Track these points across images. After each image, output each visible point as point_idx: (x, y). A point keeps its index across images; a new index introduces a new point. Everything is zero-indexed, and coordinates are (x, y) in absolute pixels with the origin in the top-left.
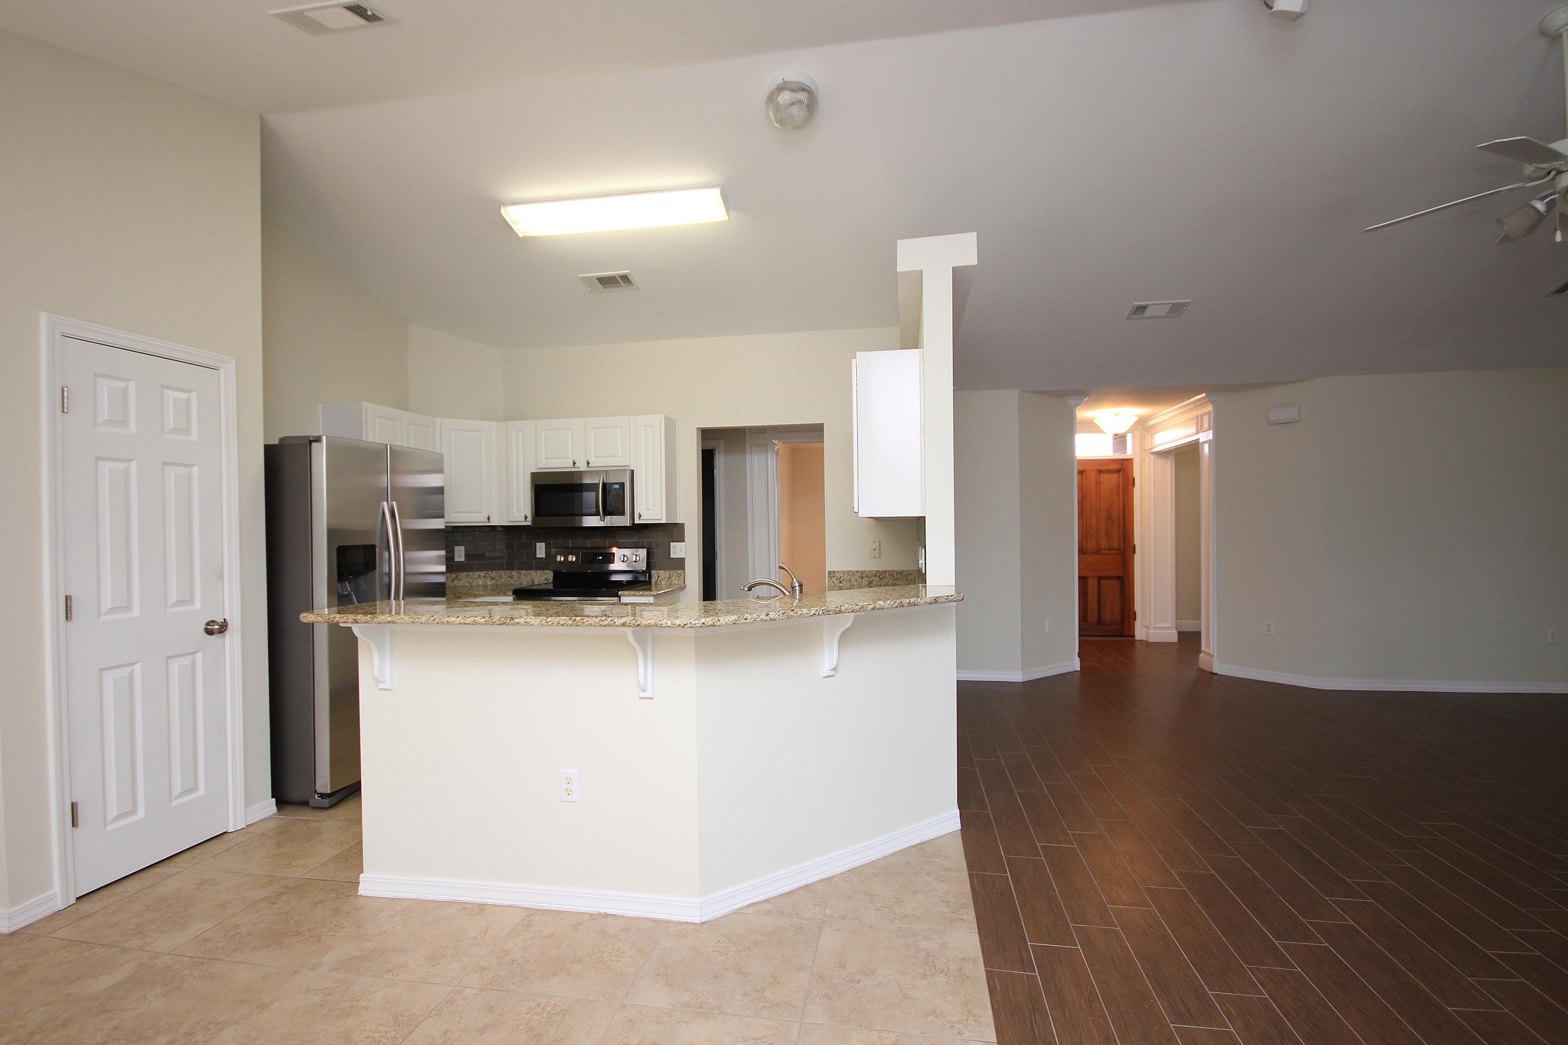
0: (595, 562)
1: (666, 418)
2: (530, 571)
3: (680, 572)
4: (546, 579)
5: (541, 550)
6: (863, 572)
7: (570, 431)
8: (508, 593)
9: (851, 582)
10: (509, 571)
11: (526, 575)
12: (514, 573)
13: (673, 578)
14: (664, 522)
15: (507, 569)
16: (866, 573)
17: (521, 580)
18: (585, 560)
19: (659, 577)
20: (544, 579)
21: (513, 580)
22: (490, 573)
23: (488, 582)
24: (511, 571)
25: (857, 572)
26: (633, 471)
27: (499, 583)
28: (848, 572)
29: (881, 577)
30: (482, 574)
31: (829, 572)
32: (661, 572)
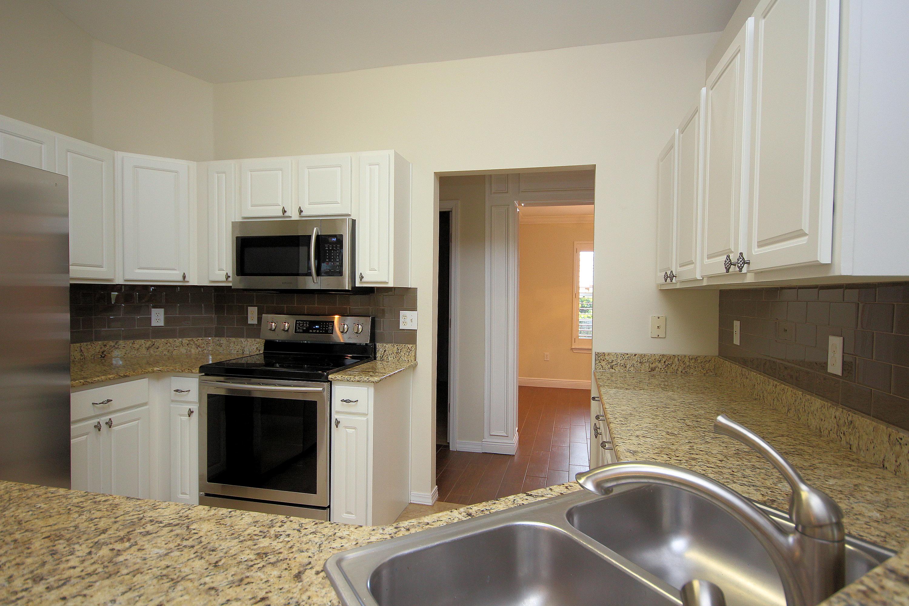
0: (311, 331)
1: (397, 156)
2: (240, 339)
3: (410, 346)
4: (257, 348)
5: (252, 314)
6: (642, 356)
7: (281, 172)
8: (194, 371)
9: (626, 367)
10: (217, 338)
11: (236, 343)
12: (223, 340)
13: (402, 354)
14: (391, 285)
15: (216, 336)
16: (647, 358)
17: (231, 348)
18: (299, 329)
19: (385, 351)
20: (255, 349)
21: (221, 348)
22: (195, 339)
23: (192, 350)
24: (220, 338)
25: (635, 355)
26: (354, 222)
27: (205, 351)
28: (623, 355)
29: (667, 363)
30: (185, 341)
31: (597, 354)
32: (388, 346)
